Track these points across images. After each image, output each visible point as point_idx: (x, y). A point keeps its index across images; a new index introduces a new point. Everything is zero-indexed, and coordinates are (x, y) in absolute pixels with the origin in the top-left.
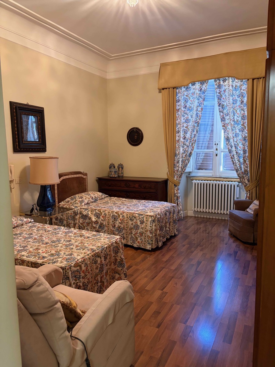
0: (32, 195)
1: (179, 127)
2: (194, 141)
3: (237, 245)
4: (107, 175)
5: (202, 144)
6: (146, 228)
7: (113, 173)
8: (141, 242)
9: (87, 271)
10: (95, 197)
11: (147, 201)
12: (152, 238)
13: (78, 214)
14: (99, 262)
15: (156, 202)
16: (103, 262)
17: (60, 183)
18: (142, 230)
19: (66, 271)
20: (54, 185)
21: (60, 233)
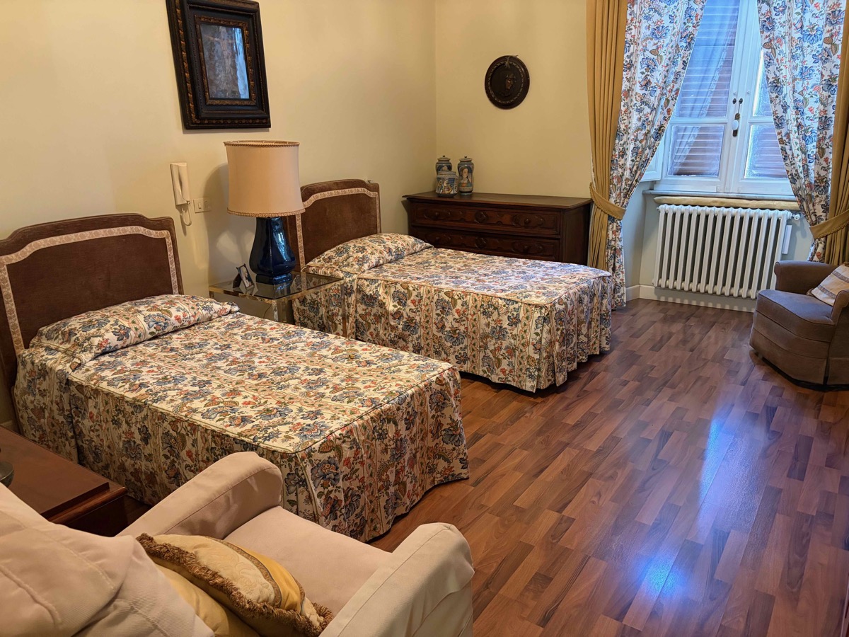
0: (239, 242)
1: (631, 51)
2: (673, 93)
3: (774, 388)
4: (431, 189)
5: (695, 101)
6: (523, 338)
7: (445, 185)
8: (510, 371)
9: (358, 461)
10: (397, 248)
11: (532, 261)
12: (539, 363)
13: (352, 292)
14: (391, 435)
15: (557, 264)
16: (404, 433)
17: (304, 211)
18: (512, 341)
19: (296, 464)
20: (293, 218)
21: (300, 345)
